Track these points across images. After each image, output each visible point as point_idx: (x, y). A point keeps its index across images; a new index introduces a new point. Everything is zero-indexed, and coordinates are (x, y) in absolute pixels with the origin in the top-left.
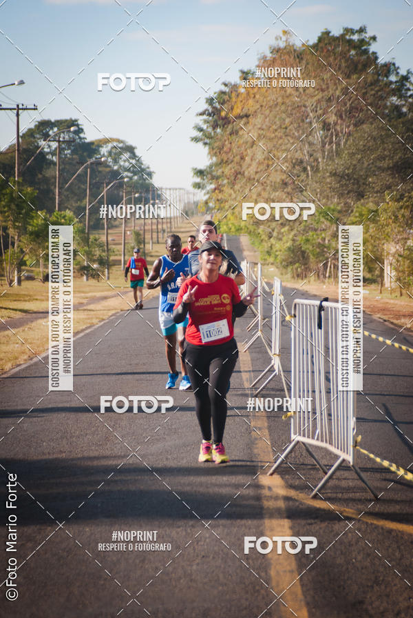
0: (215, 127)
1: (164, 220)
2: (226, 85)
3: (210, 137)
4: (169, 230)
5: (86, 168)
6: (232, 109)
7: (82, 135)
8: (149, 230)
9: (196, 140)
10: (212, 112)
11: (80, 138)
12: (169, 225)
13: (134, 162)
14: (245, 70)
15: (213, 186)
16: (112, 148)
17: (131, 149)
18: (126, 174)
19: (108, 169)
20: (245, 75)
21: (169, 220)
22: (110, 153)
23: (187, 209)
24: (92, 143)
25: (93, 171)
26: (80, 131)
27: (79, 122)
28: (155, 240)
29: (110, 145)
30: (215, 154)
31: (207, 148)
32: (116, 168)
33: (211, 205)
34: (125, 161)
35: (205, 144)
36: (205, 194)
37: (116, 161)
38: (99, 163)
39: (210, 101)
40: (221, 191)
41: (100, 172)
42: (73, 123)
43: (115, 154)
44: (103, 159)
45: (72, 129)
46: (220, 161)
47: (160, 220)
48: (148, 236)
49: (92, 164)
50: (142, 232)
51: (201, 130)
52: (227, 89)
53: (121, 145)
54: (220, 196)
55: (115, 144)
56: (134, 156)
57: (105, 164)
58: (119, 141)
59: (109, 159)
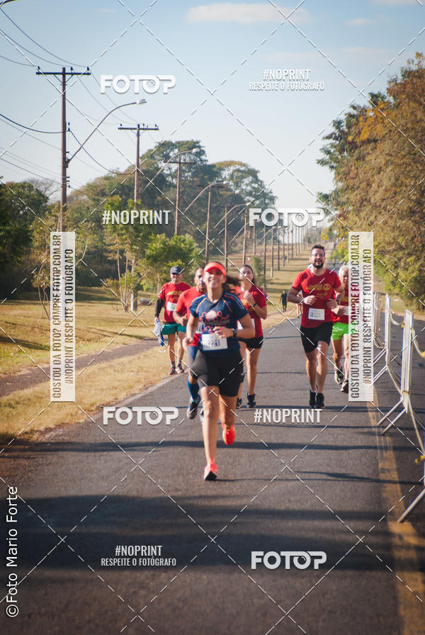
0: (342, 150)
1: (286, 247)
2: (354, 108)
3: (337, 161)
4: (291, 257)
5: (207, 191)
6: (360, 133)
7: (203, 157)
8: (269, 256)
9: (322, 162)
10: (339, 136)
11: (201, 160)
12: (290, 252)
13: (256, 186)
14: (376, 93)
15: (338, 212)
16: (234, 171)
17: (253, 173)
18: (247, 198)
19: (229, 193)
20: (375, 98)
21: (290, 247)
22: (232, 176)
23: (309, 236)
24: (213, 166)
25: (214, 194)
26: (201, 153)
27: (201, 144)
28: (276, 267)
29: (232, 168)
30: (341, 180)
31: (334, 171)
32: (237, 192)
33: (335, 232)
34: (247, 185)
35: (332, 167)
36: (329, 221)
37: (237, 185)
38: (221, 187)
39: (338, 124)
40: (345, 218)
41: (220, 195)
42: (194, 144)
43: (237, 177)
44: (224, 183)
45: (194, 150)
46: (345, 187)
47: (282, 247)
48: (269, 263)
49: (213, 187)
50: (262, 259)
51: (328, 152)
52: (354, 112)
53: (243, 168)
54: (345, 223)
55: (238, 167)
56: (256, 180)
57: (226, 188)
58: (241, 164)
59: (231, 183)
